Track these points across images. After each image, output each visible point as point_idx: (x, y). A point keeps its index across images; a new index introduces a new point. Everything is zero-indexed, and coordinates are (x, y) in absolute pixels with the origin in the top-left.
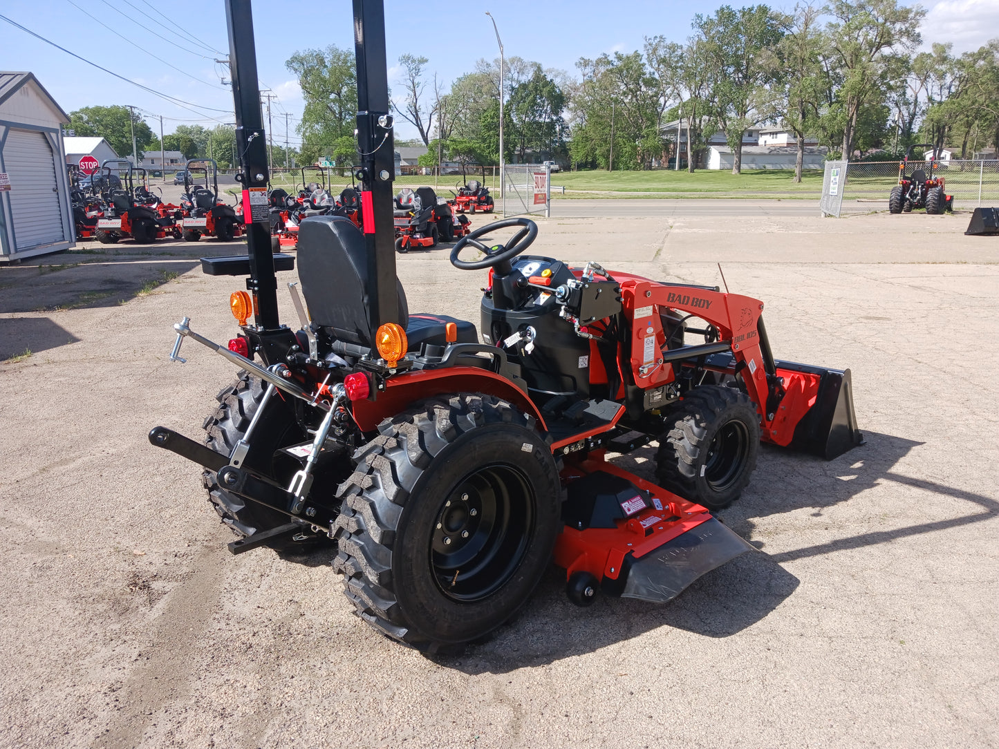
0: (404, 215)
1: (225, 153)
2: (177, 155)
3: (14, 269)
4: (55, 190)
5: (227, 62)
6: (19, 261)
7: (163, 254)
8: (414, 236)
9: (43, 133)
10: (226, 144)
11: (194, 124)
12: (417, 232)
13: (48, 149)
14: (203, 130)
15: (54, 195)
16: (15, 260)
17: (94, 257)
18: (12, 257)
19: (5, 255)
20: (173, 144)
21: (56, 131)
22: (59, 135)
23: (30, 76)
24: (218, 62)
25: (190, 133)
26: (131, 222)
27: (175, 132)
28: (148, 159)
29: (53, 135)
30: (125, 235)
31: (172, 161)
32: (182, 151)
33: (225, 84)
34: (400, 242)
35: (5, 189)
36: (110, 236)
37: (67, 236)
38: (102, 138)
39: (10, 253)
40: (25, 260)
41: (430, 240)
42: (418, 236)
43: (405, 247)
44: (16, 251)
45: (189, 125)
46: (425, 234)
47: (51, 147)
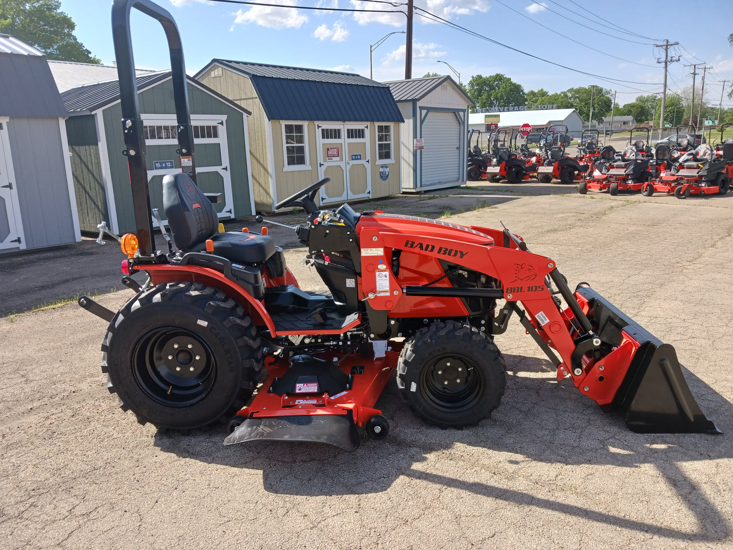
0: (695, 167)
1: (668, 115)
2: (630, 118)
3: (414, 197)
4: (458, 148)
5: (664, 46)
6: (423, 192)
7: (507, 191)
8: (700, 185)
9: (455, 112)
10: (670, 108)
11: (650, 94)
12: (704, 181)
13: (457, 122)
14: (657, 98)
15: (458, 151)
16: (421, 192)
17: (470, 191)
18: (418, 190)
19: (414, 188)
20: (628, 110)
21: (464, 111)
22: (466, 113)
23: (448, 78)
24: (657, 46)
25: (647, 100)
26: (507, 169)
27: (634, 101)
28: (606, 122)
29: (461, 114)
30: (504, 178)
31: (624, 123)
32: (633, 116)
33: (660, 63)
34: (680, 190)
35: (420, 148)
36: (494, 178)
37: (461, 178)
38: (574, 109)
39: (416, 187)
40: (426, 192)
41: (715, 188)
42: (703, 185)
43: (684, 194)
44: (421, 186)
45: (645, 95)
46: (712, 183)
47: (459, 121)
